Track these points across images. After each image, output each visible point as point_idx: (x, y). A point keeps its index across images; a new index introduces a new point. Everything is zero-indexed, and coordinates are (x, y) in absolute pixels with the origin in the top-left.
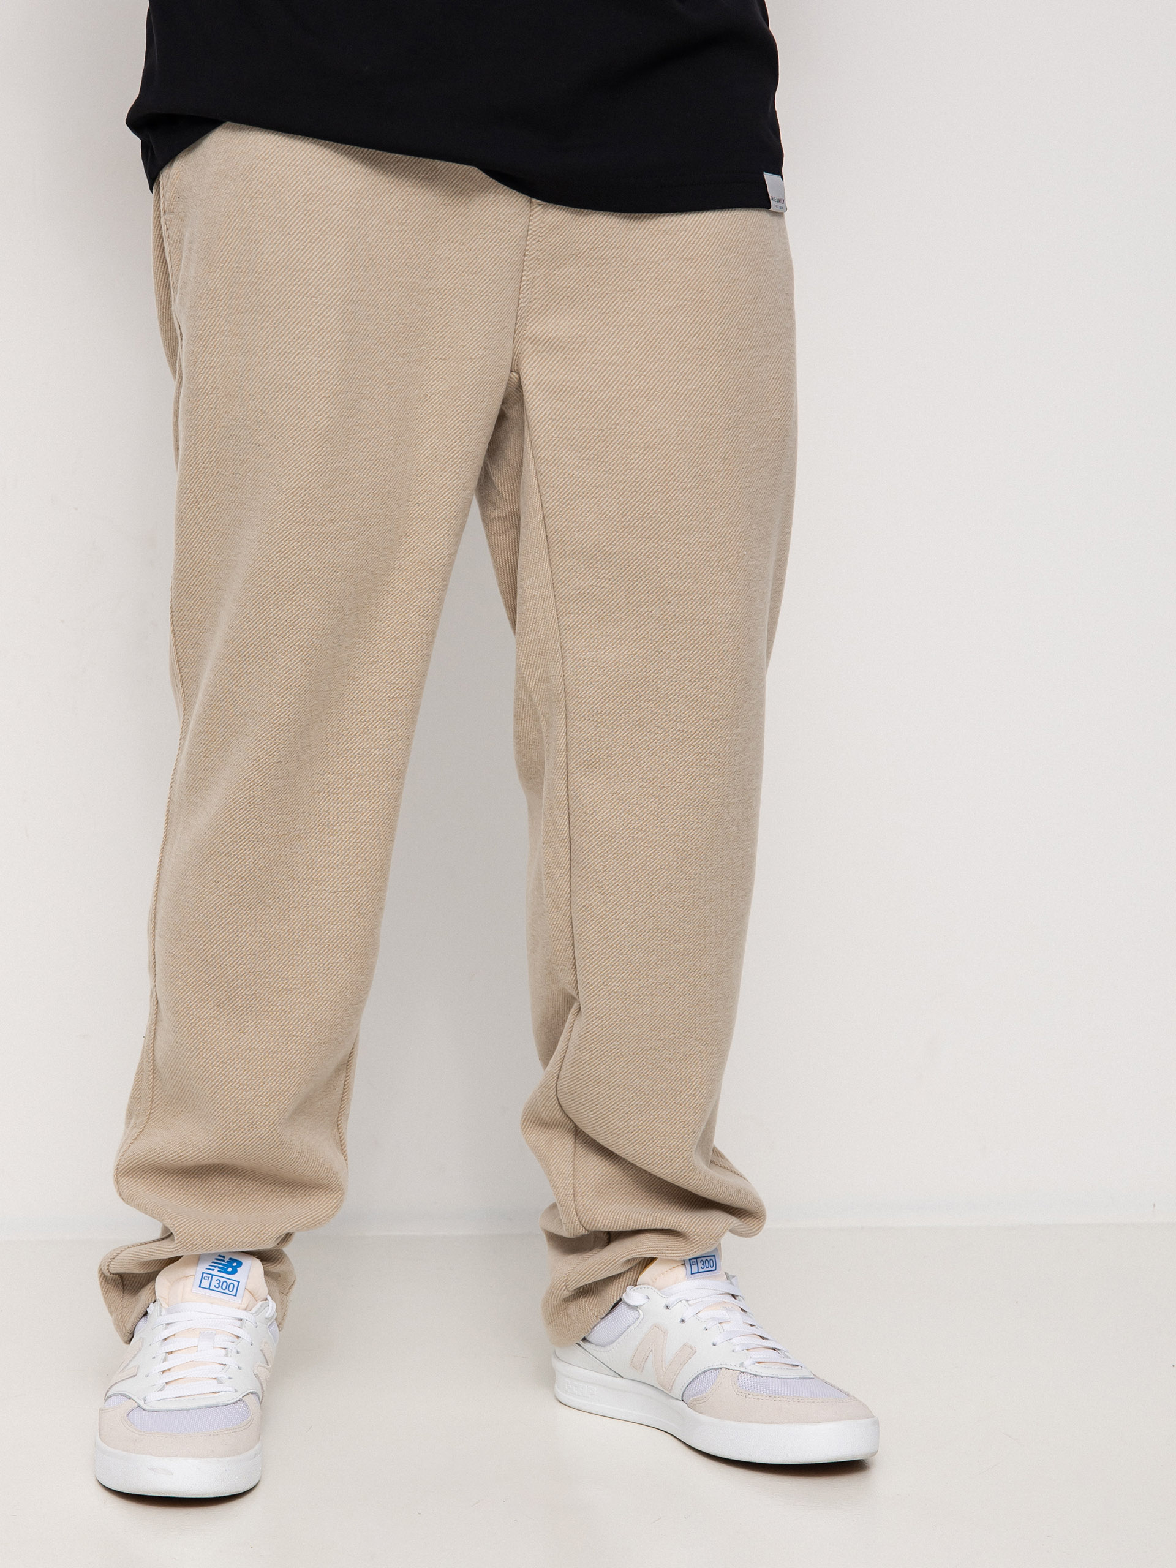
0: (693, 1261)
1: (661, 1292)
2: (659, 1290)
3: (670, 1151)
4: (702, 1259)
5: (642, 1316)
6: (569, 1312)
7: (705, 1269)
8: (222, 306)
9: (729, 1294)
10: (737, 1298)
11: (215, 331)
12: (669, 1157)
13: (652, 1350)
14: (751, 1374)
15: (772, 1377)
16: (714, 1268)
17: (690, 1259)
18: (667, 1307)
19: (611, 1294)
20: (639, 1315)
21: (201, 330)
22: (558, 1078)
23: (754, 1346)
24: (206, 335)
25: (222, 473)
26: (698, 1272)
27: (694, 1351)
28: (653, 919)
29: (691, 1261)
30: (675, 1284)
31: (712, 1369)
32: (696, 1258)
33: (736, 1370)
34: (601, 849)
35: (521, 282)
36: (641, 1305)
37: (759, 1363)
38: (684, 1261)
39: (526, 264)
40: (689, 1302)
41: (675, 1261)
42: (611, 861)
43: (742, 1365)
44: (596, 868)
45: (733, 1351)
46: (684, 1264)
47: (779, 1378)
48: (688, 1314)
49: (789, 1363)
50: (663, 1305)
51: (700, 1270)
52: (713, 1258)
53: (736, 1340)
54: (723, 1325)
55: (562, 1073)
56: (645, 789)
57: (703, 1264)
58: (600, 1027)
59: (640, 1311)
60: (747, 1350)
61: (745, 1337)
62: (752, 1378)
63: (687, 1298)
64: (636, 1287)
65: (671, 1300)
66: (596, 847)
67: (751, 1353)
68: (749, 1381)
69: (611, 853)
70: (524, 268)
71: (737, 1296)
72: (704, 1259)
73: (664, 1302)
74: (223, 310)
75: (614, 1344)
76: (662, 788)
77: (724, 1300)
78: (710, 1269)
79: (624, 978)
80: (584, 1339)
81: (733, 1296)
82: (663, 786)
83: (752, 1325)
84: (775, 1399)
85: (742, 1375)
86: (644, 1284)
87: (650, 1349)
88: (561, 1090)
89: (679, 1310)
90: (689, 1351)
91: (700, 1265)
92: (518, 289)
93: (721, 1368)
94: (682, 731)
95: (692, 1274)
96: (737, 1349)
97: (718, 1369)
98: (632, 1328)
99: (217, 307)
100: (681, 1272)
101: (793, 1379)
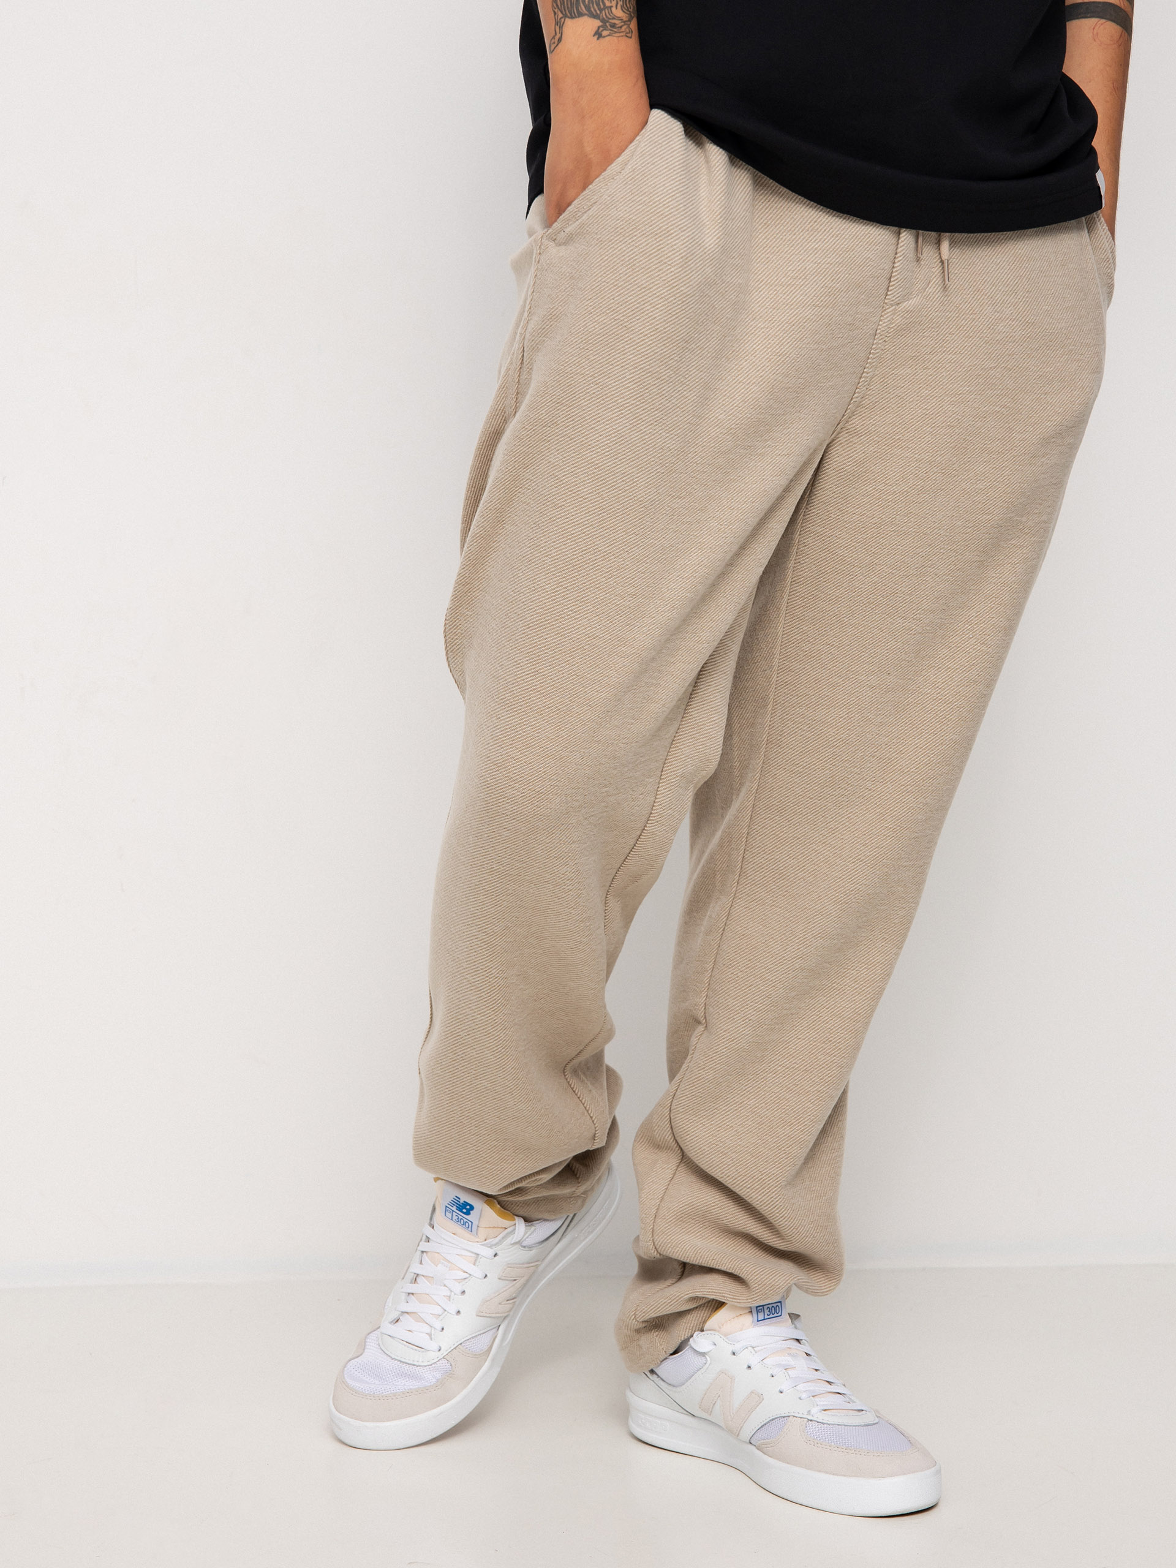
0: (760, 1309)
1: (727, 1339)
2: (725, 1335)
3: (769, 1179)
4: (769, 1306)
5: (709, 1362)
6: (641, 1343)
7: (771, 1316)
8: (592, 350)
9: (793, 1339)
10: (801, 1342)
11: (576, 371)
12: (767, 1184)
13: (719, 1396)
14: (818, 1422)
15: (838, 1425)
16: (780, 1314)
17: (757, 1307)
18: (734, 1354)
19: (679, 1331)
20: (707, 1360)
21: (562, 365)
22: (673, 1098)
23: (822, 1392)
24: (566, 371)
25: (532, 506)
26: (764, 1319)
27: (761, 1398)
28: (801, 960)
29: (758, 1308)
30: (741, 1330)
31: (780, 1417)
32: (763, 1306)
33: (804, 1418)
34: (774, 885)
35: (860, 378)
36: (709, 1352)
37: (825, 1410)
38: (751, 1308)
39: (870, 362)
40: (755, 1349)
41: (741, 1308)
42: (780, 898)
43: (809, 1412)
44: (766, 901)
45: (800, 1398)
46: (751, 1312)
47: (844, 1425)
48: (754, 1361)
49: (855, 1409)
50: (730, 1352)
51: (766, 1317)
52: (779, 1304)
53: (801, 1387)
54: (788, 1371)
55: (678, 1093)
56: (825, 837)
57: (769, 1311)
58: (729, 1049)
59: (707, 1357)
60: (813, 1396)
61: (810, 1384)
62: (820, 1426)
63: (753, 1345)
64: (703, 1333)
65: (737, 1347)
66: (770, 882)
67: (816, 1399)
68: (820, 1431)
69: (782, 890)
70: (867, 365)
71: (801, 1340)
72: (770, 1306)
73: (730, 1348)
74: (592, 354)
75: (684, 1387)
76: (841, 839)
77: (788, 1346)
78: (776, 1315)
79: (761, 1008)
80: (652, 1372)
81: (798, 1340)
82: (842, 837)
83: (816, 1370)
84: (842, 1450)
85: (810, 1422)
86: (710, 1330)
87: (718, 1395)
88: (674, 1109)
89: (747, 1357)
90: (756, 1398)
91: (767, 1312)
92: (857, 384)
93: (789, 1416)
94: (870, 790)
95: (758, 1321)
96: (804, 1396)
97: (786, 1417)
98: (699, 1372)
99: (587, 349)
100: (748, 1319)
101: (859, 1426)
